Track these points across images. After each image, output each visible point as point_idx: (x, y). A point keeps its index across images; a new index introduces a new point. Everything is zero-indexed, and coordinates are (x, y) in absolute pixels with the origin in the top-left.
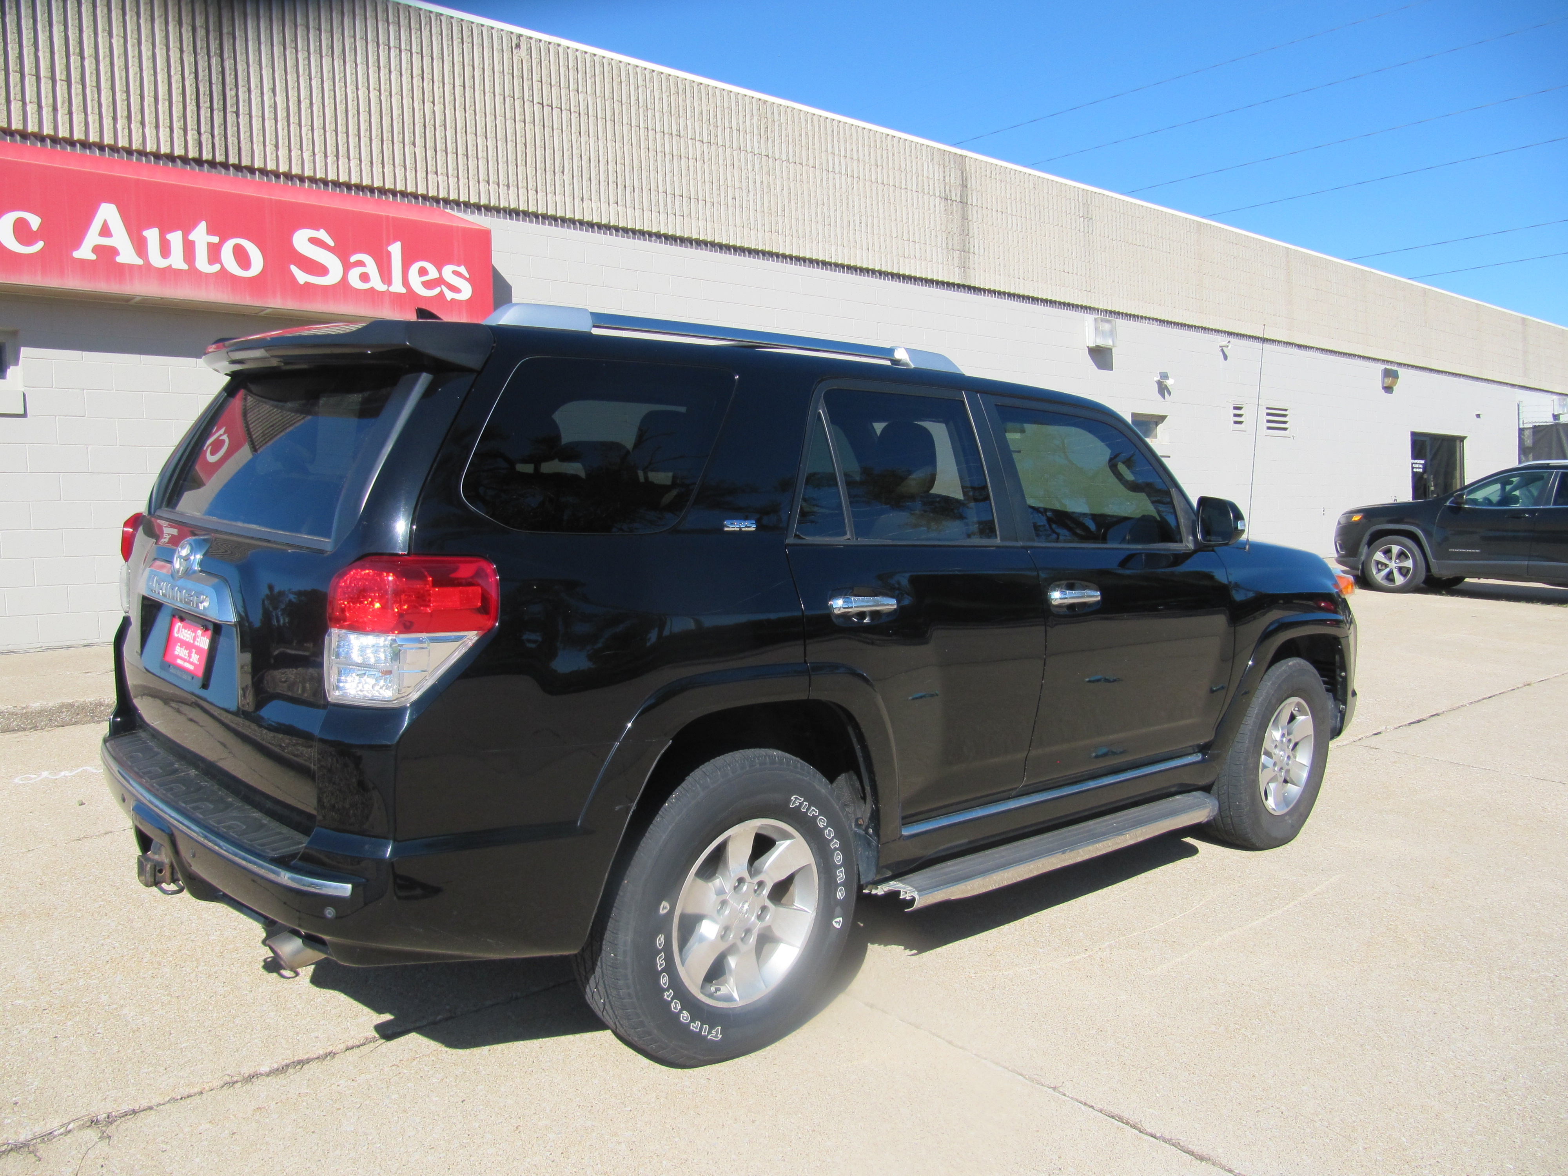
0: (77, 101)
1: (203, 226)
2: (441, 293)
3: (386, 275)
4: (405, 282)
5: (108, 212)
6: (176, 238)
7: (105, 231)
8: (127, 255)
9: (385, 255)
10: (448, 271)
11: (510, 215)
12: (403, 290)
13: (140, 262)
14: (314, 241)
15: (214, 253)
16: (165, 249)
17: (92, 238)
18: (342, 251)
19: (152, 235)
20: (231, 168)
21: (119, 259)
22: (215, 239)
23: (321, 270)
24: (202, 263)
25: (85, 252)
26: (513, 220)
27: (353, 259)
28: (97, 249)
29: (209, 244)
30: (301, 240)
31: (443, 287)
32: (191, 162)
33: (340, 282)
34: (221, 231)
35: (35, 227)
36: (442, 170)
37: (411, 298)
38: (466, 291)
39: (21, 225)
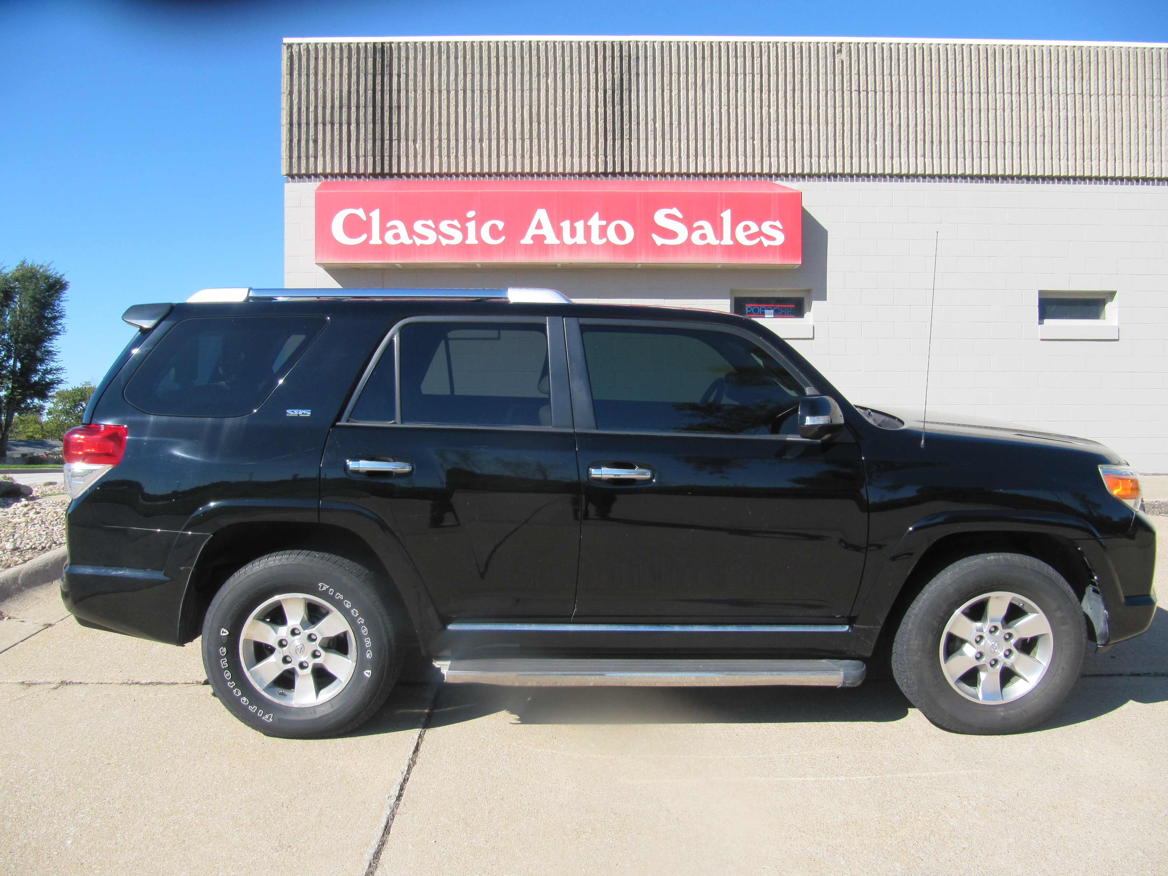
0: (535, 149)
1: (597, 215)
2: (761, 242)
3: (718, 233)
4: (733, 237)
5: (541, 215)
6: (580, 225)
7: (539, 226)
8: (551, 239)
9: (718, 219)
10: (766, 227)
11: (829, 178)
12: (731, 243)
13: (558, 242)
14: (669, 216)
15: (603, 232)
16: (573, 233)
17: (532, 231)
18: (688, 222)
19: (566, 225)
20: (626, 175)
21: (546, 242)
22: (604, 223)
23: (673, 235)
24: (596, 239)
25: (527, 240)
26: (831, 181)
27: (695, 225)
28: (534, 237)
29: (600, 227)
30: (660, 217)
31: (762, 238)
32: (601, 175)
33: (685, 242)
34: (608, 217)
35: (500, 228)
36: (773, 153)
37: (737, 248)
38: (780, 238)
39: (493, 228)
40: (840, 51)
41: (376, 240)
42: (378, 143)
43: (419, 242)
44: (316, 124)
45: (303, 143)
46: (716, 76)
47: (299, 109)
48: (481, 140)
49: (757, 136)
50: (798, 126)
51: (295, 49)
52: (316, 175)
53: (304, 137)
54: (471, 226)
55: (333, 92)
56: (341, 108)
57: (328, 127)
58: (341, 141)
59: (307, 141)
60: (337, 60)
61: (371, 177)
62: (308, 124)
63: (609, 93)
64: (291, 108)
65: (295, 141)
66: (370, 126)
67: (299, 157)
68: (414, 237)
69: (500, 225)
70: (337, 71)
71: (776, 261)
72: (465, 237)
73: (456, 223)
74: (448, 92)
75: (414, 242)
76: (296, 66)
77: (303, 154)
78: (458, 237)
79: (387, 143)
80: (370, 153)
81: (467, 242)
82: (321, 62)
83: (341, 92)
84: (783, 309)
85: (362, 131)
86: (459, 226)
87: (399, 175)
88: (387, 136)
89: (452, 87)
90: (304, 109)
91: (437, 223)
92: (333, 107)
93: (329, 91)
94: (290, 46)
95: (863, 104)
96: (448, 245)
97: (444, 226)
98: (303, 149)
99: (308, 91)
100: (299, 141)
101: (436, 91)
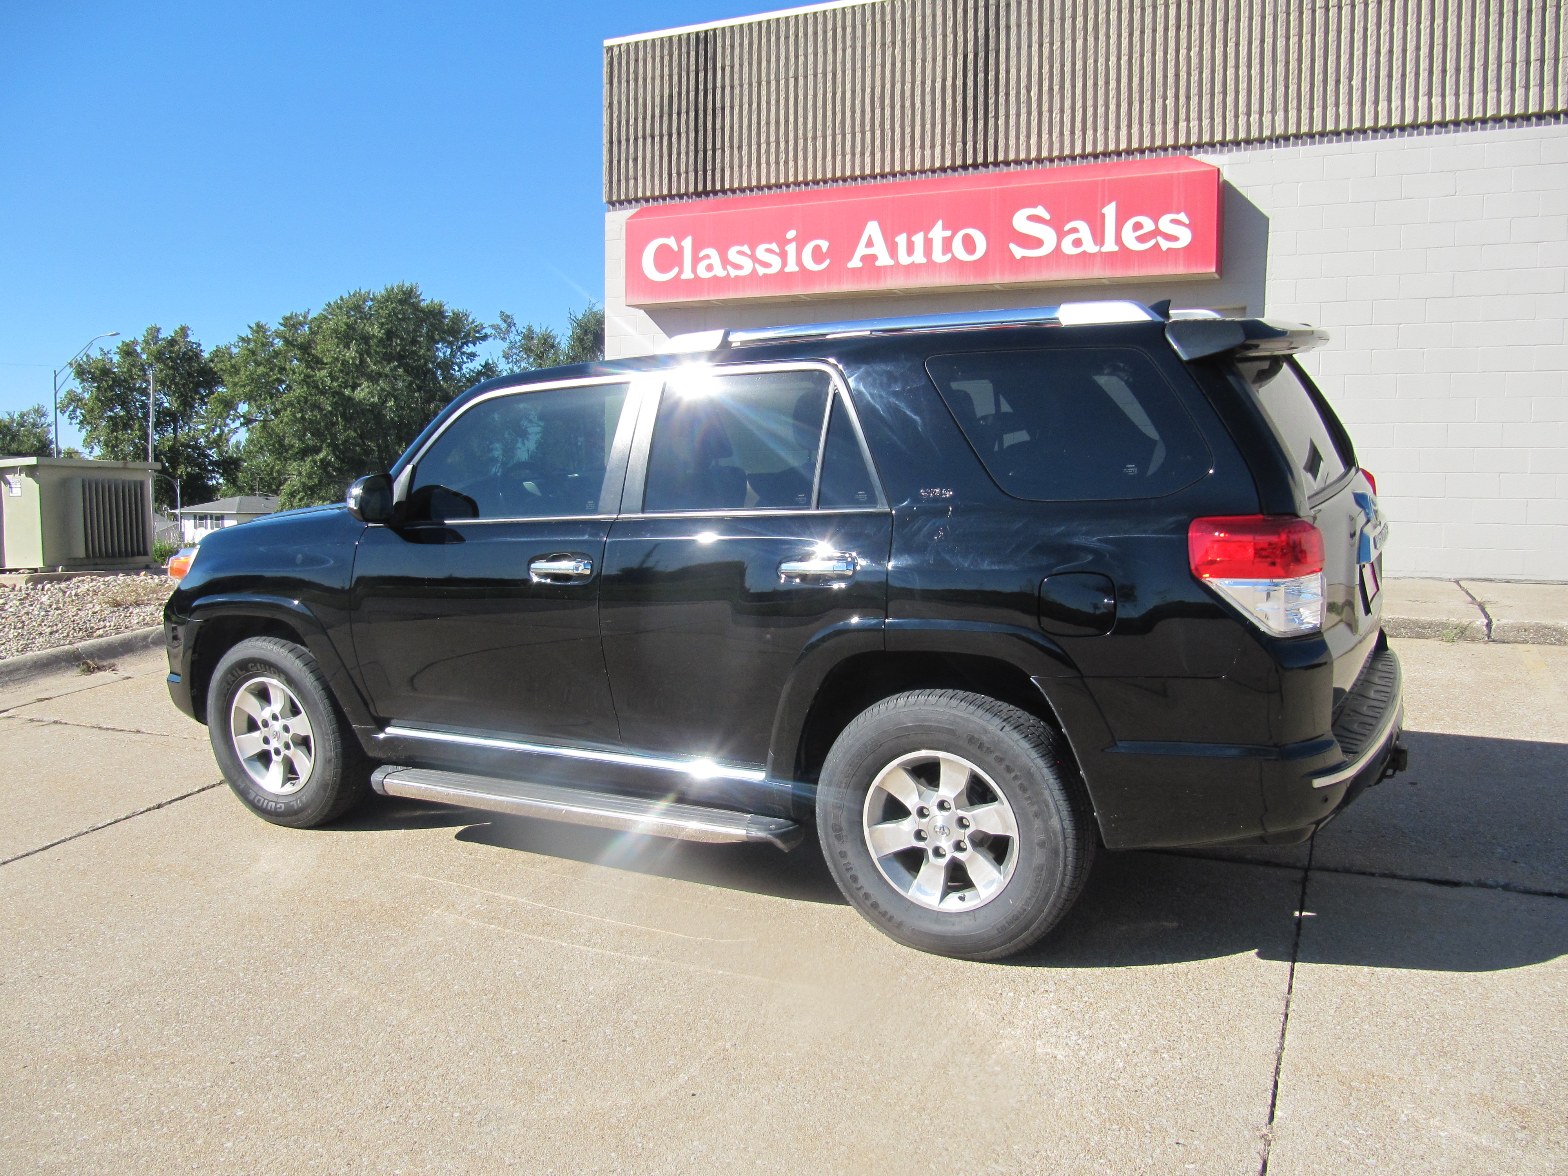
1: (940, 224)
2: (1157, 245)
3: (1098, 237)
4: (1119, 240)
5: (873, 229)
6: (918, 239)
7: (870, 244)
8: (884, 260)
9: (1099, 217)
10: (1165, 223)
12: (1115, 248)
13: (892, 262)
14: (1032, 218)
15: (947, 244)
16: (910, 250)
17: (861, 250)
18: (1057, 224)
19: (901, 240)
21: (878, 264)
22: (948, 233)
23: (1037, 243)
24: (938, 257)
25: (855, 263)
26: (1280, 147)
27: (1067, 228)
28: (864, 258)
29: (944, 238)
30: (1021, 221)
31: (1160, 239)
33: (1053, 252)
34: (953, 226)
35: (824, 250)
36: (1194, 115)
37: (1124, 254)
38: (1185, 237)
39: (817, 249)
41: (687, 275)
42: (701, 155)
43: (733, 273)
44: (636, 139)
45: (623, 163)
46: (1113, 15)
47: (619, 123)
48: (815, 138)
49: (1170, 94)
50: (1230, 72)
51: (616, 51)
52: (637, 200)
53: (623, 156)
54: (791, 249)
55: (653, 98)
56: (661, 116)
57: (649, 140)
58: (661, 157)
59: (627, 161)
60: (658, 59)
61: (694, 197)
62: (628, 140)
63: (971, 57)
64: (611, 123)
65: (615, 162)
66: (692, 135)
67: (619, 181)
68: (729, 267)
69: (824, 245)
70: (658, 73)
71: (1179, 270)
72: (785, 263)
73: (774, 246)
74: (778, 82)
75: (728, 274)
76: (616, 72)
77: (623, 177)
78: (776, 263)
79: (710, 153)
80: (691, 168)
81: (787, 270)
82: (641, 63)
83: (662, 97)
85: (684, 142)
86: (778, 251)
87: (724, 191)
88: (710, 146)
89: (782, 75)
90: (623, 122)
91: (753, 249)
92: (653, 117)
93: (649, 98)
94: (610, 49)
95: (1333, 27)
96: (765, 275)
97: (761, 252)
98: (623, 170)
99: (628, 101)
100: (619, 162)
101: (764, 83)
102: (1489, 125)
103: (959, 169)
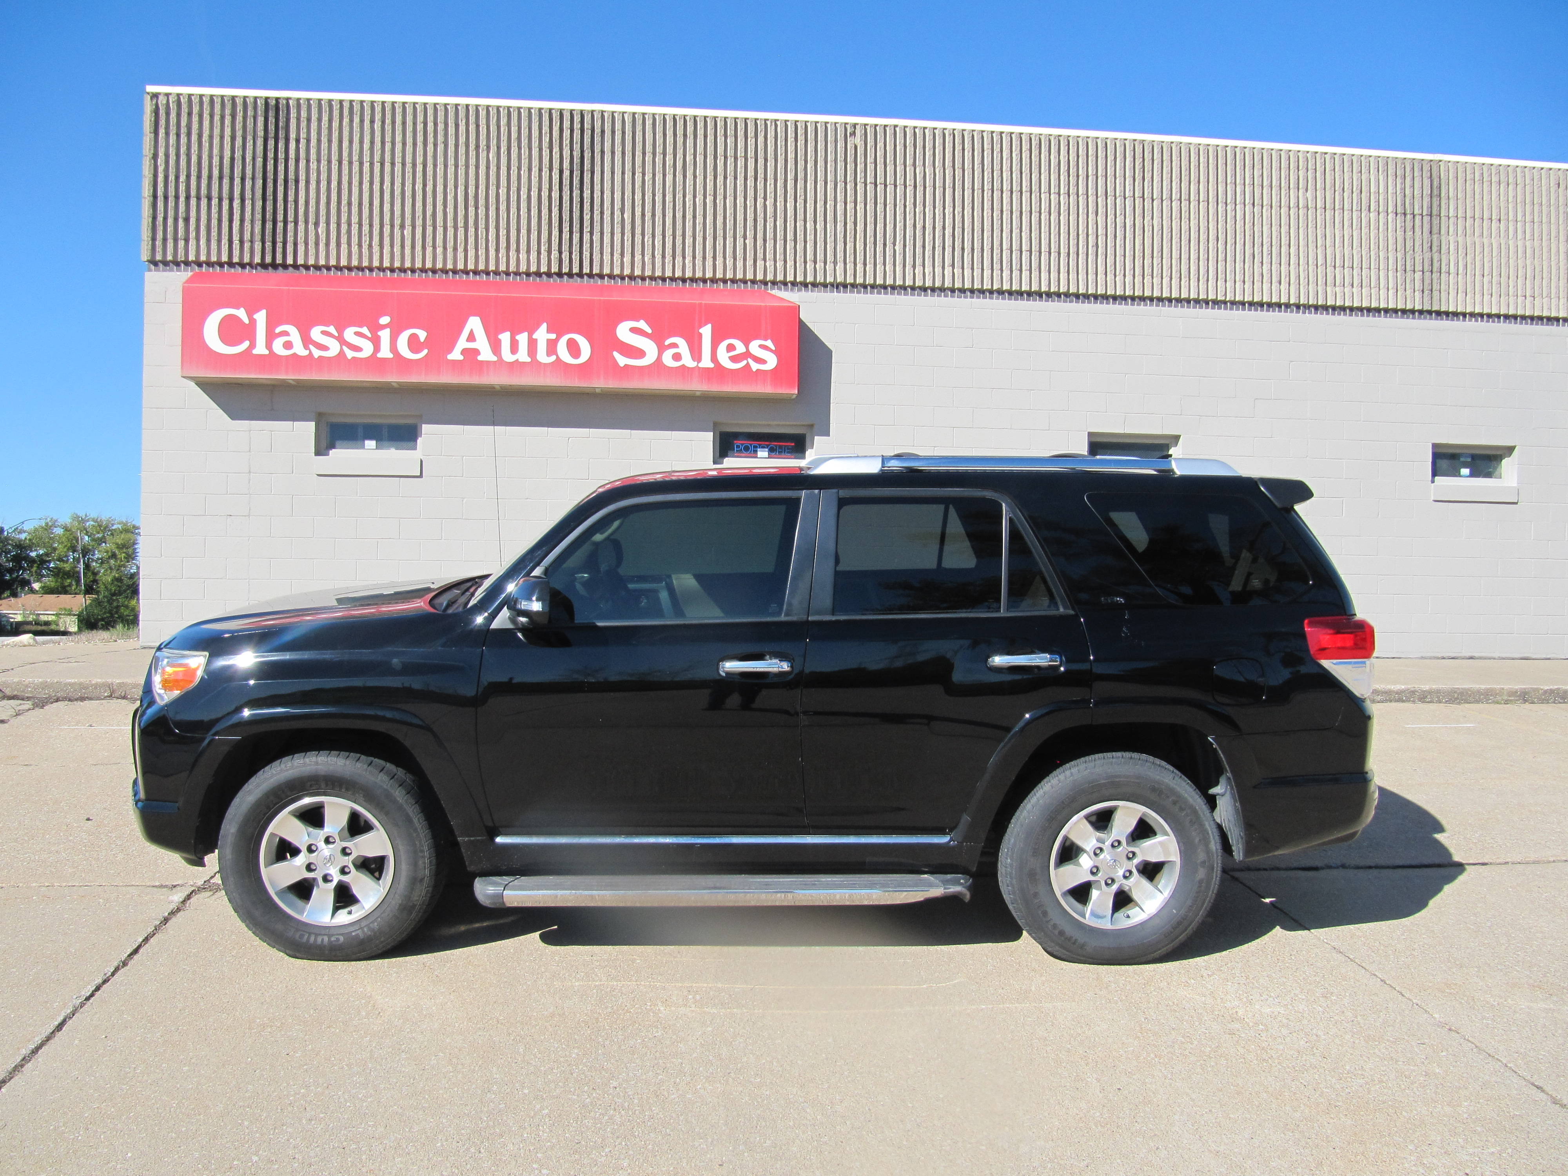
0: (471, 240)
1: (544, 326)
2: (748, 365)
3: (696, 354)
4: (714, 358)
5: (474, 324)
6: (523, 338)
7: (471, 338)
8: (486, 354)
9: (696, 336)
10: (754, 347)
11: (837, 288)
12: (712, 365)
13: (495, 359)
14: (635, 330)
15: (552, 347)
16: (514, 348)
17: (462, 343)
18: (658, 338)
19: (505, 338)
20: (585, 277)
21: (480, 358)
22: (553, 336)
23: (639, 353)
24: (542, 356)
25: (456, 355)
26: (840, 292)
27: (667, 342)
28: (464, 352)
29: (548, 341)
30: (624, 331)
31: (750, 360)
32: (554, 276)
33: (654, 362)
34: (558, 329)
35: (422, 339)
36: (769, 256)
37: (719, 371)
38: (772, 362)
39: (413, 339)
40: (853, 134)
41: (260, 349)
42: (269, 226)
43: (317, 353)
44: (188, 198)
45: (170, 221)
46: (700, 159)
47: (166, 178)
48: (402, 227)
49: (750, 234)
50: (800, 224)
51: (162, 100)
52: (187, 263)
53: (171, 213)
54: (385, 335)
55: (211, 157)
56: (221, 178)
57: (204, 202)
58: (220, 221)
59: (176, 219)
60: (217, 118)
61: (259, 268)
62: (177, 197)
63: (566, 173)
64: (155, 176)
65: (160, 218)
66: (259, 204)
67: (165, 240)
68: (311, 347)
69: (422, 335)
70: (217, 131)
71: (766, 389)
72: (377, 348)
73: (365, 330)
74: (361, 164)
75: (311, 353)
76: (162, 122)
77: (170, 236)
78: (368, 349)
79: (280, 225)
80: (258, 237)
81: (379, 355)
82: (195, 119)
83: (222, 158)
84: (780, 447)
85: (248, 209)
86: (369, 335)
87: (295, 266)
88: (280, 217)
89: (366, 158)
90: (172, 178)
91: (341, 330)
92: (210, 177)
93: (205, 157)
94: (155, 96)
95: (880, 200)
96: (354, 358)
97: (349, 334)
98: (170, 229)
99: (178, 155)
100: (165, 219)
101: (345, 163)
102: (995, 295)
103: (555, 276)
